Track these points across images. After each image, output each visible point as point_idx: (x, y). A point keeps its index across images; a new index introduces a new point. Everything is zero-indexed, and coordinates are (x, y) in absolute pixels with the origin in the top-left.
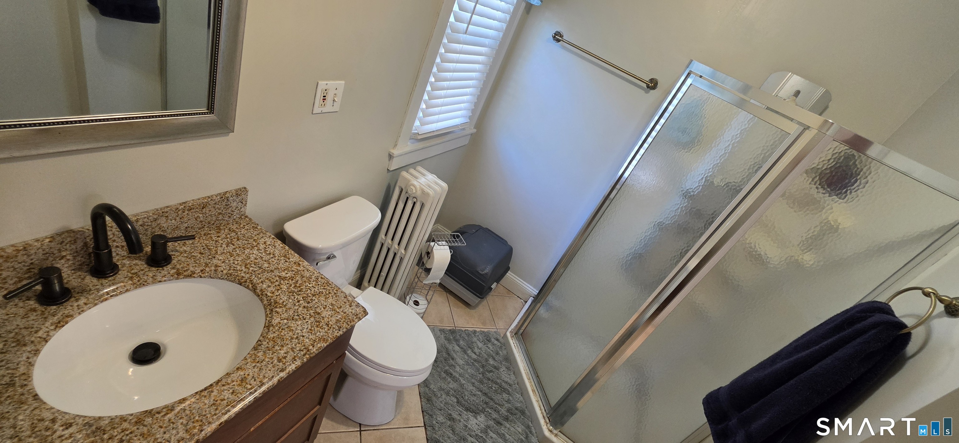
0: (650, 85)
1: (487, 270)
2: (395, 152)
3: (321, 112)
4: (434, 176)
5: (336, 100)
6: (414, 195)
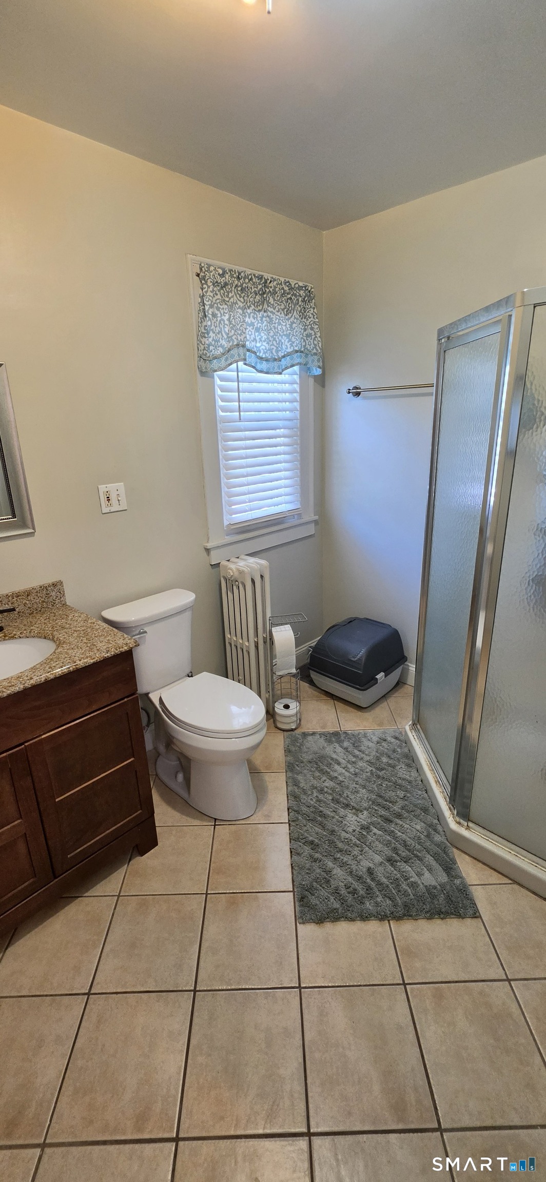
1: (360, 654)
2: (211, 544)
3: (109, 511)
5: (121, 500)
6: (236, 579)
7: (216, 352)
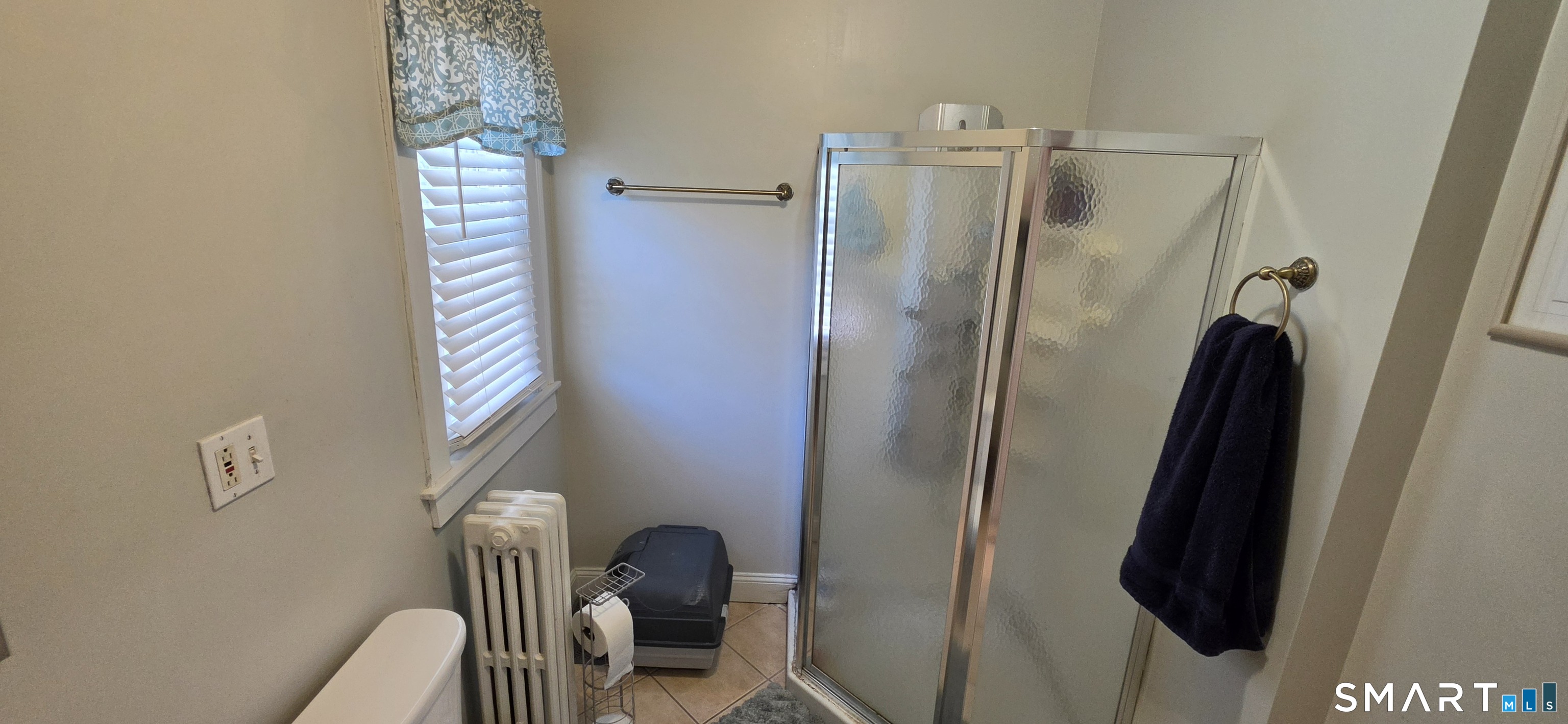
0: (783, 194)
1: (700, 592)
2: (434, 490)
3: (233, 498)
4: (529, 493)
5: (260, 458)
6: (508, 547)
7: (423, 109)
